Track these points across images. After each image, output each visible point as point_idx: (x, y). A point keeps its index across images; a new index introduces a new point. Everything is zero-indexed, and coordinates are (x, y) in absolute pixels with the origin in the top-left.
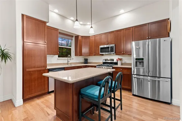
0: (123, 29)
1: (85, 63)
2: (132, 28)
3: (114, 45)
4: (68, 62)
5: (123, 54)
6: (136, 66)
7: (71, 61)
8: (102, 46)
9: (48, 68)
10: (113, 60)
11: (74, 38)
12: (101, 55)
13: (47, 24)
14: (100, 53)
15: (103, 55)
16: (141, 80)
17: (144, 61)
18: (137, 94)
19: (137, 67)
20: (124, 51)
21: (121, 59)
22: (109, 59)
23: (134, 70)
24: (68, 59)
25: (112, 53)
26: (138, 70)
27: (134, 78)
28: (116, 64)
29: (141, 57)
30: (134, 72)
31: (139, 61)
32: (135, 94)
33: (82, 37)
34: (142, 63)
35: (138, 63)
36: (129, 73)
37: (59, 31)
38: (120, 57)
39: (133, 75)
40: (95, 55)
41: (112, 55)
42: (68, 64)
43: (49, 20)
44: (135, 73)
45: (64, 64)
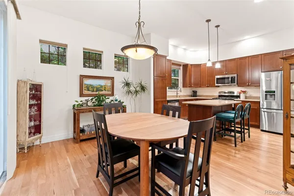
0: (249, 57)
1: (194, 97)
2: (260, 56)
3: (236, 75)
4: (177, 94)
5: (248, 85)
6: (266, 99)
7: (180, 94)
8: (218, 77)
9: (168, 99)
10: (234, 93)
11: (181, 68)
12: (217, 86)
13: (168, 58)
14: (216, 85)
15: (219, 86)
16: (273, 114)
17: (276, 93)
18: (267, 130)
19: (267, 101)
20: (250, 81)
21: (244, 92)
22: (226, 92)
23: (263, 103)
24: (177, 91)
25: (232, 84)
26: (269, 104)
27: (263, 113)
28: (238, 97)
29: (273, 89)
30: (263, 105)
31: (270, 93)
32: (264, 129)
33: (191, 65)
34: (273, 96)
35: (268, 96)
36: (256, 108)
37: (172, 62)
38: (243, 89)
39: (262, 109)
40: (208, 87)
41: (233, 87)
42: (177, 96)
43: (168, 54)
44: (265, 107)
45: (173, 96)
